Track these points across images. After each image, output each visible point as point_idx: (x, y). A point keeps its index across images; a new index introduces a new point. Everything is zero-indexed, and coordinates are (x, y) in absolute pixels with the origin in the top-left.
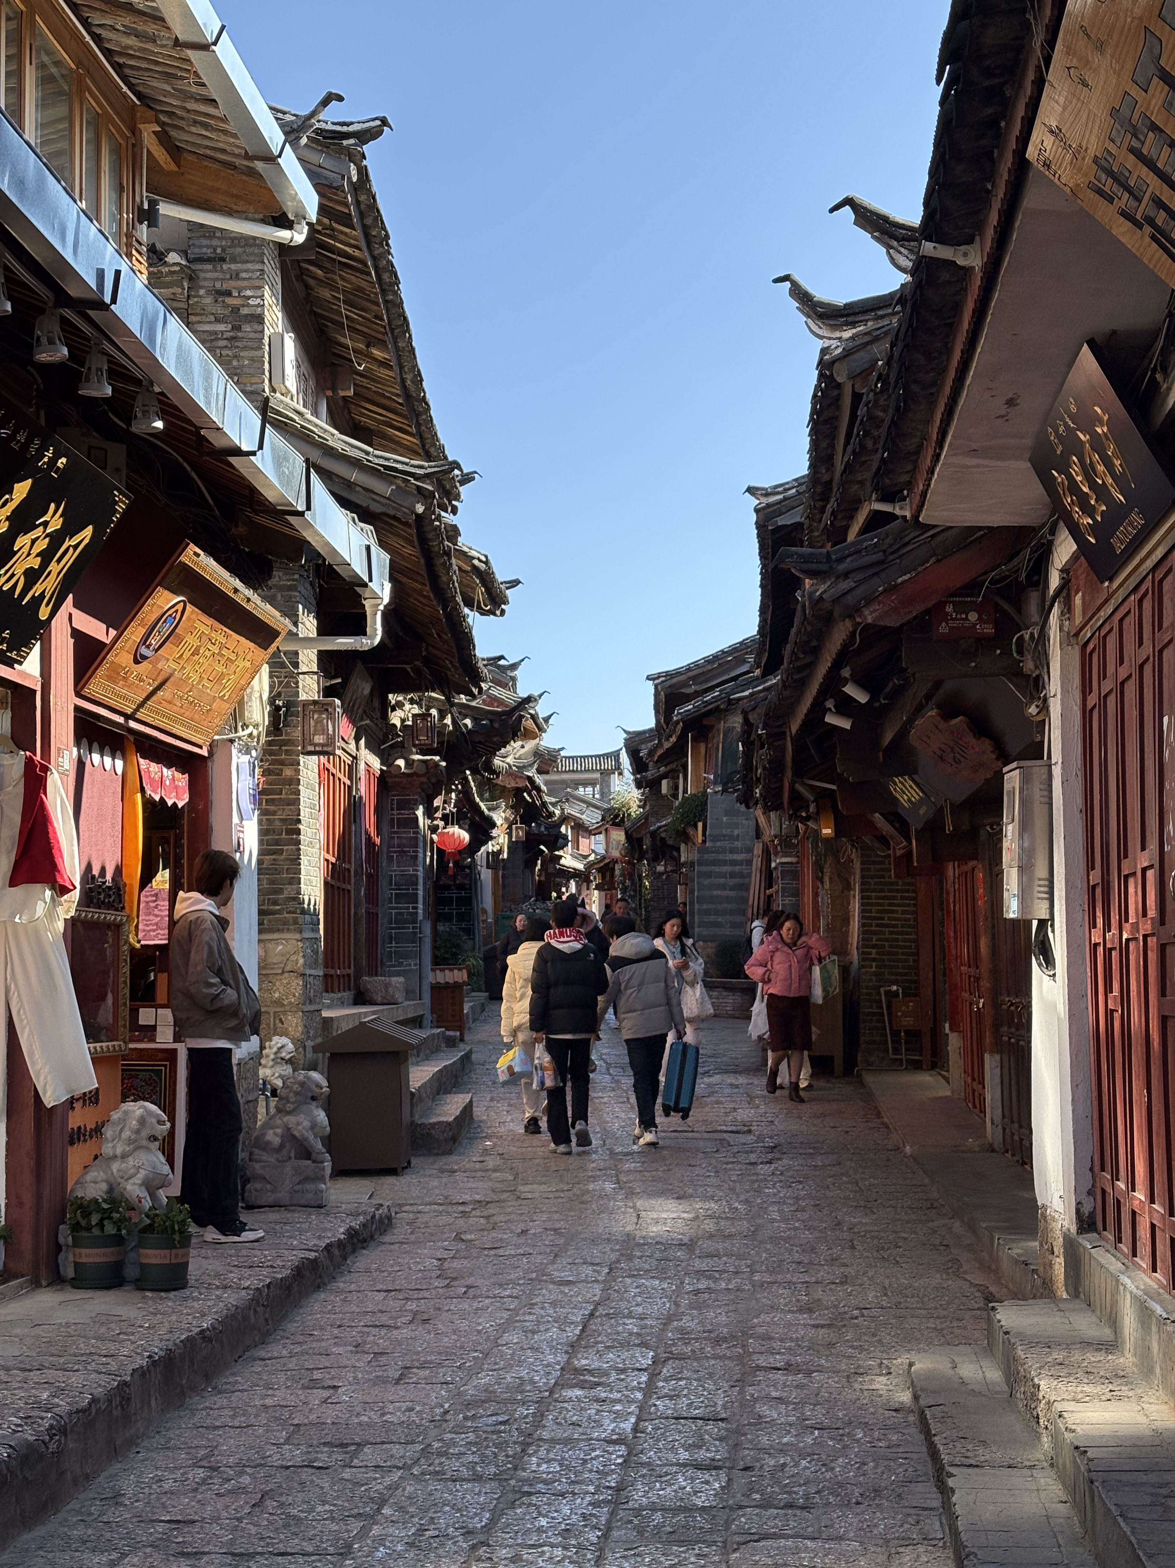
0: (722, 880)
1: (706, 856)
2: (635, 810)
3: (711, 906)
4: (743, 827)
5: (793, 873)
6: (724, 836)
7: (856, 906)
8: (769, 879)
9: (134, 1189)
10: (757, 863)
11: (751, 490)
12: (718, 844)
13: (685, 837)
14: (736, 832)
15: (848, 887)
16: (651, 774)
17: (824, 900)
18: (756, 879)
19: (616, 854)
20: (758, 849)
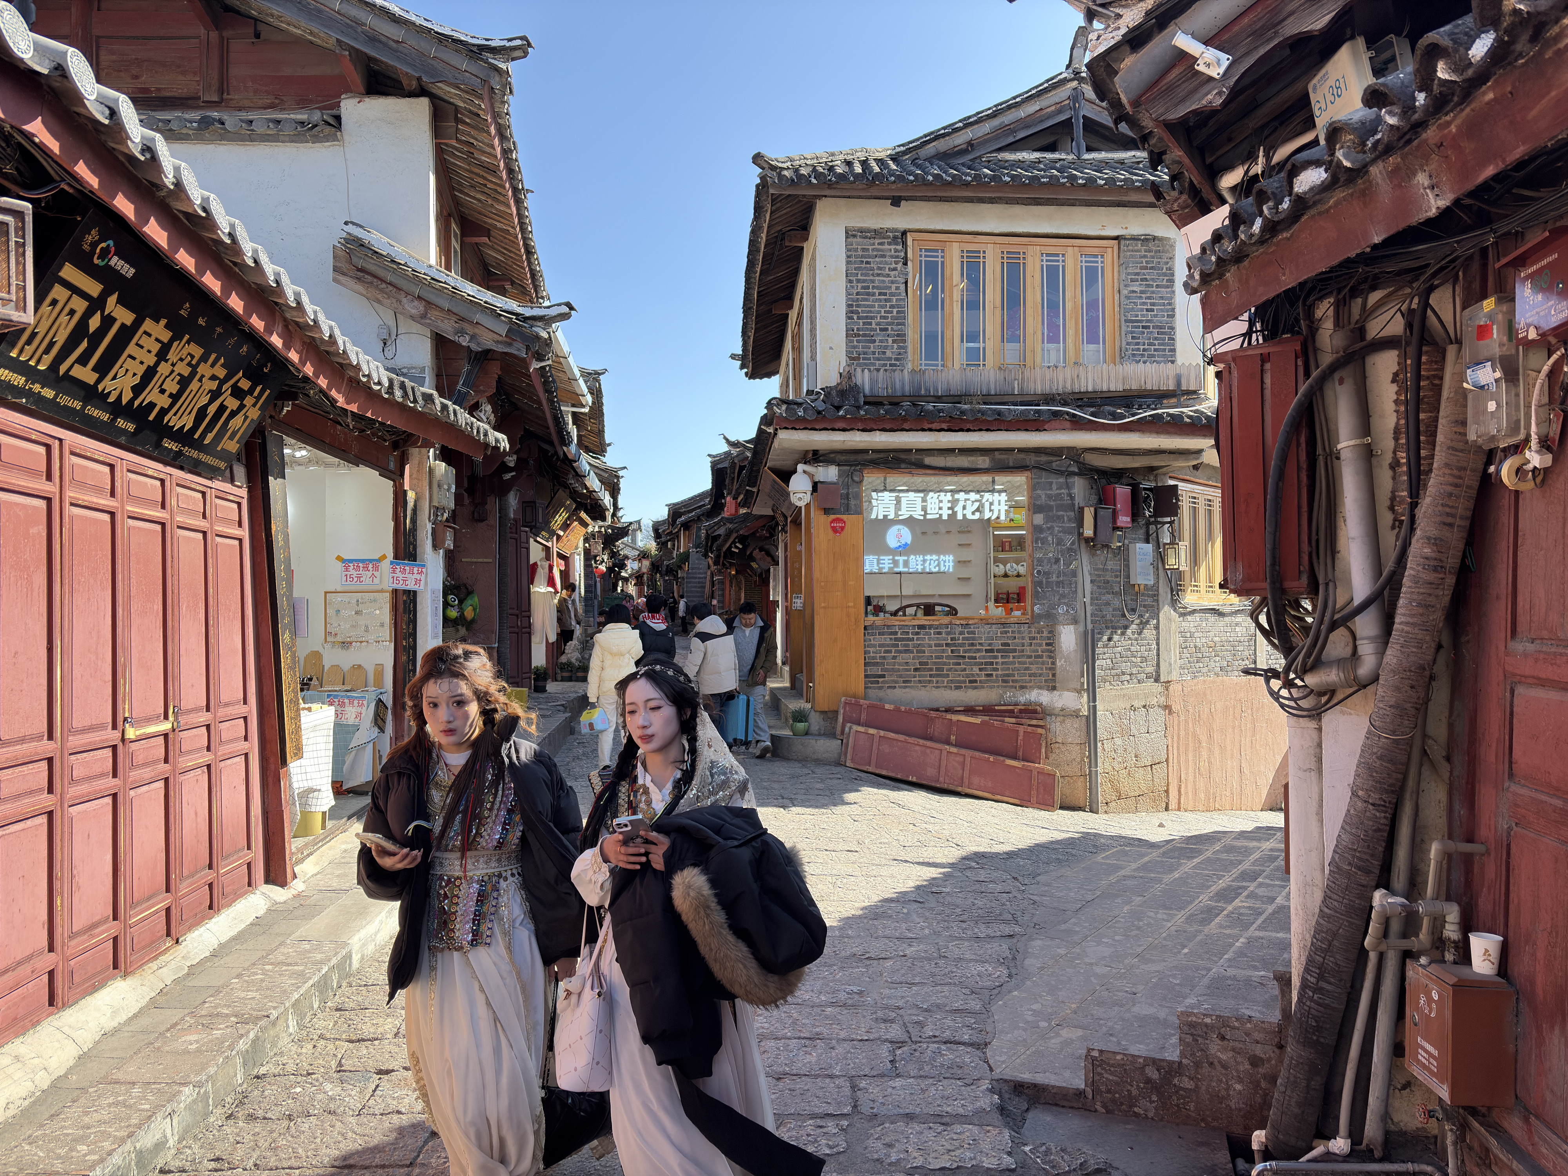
2: (654, 552)
4: (704, 563)
5: (722, 582)
7: (743, 595)
8: (713, 583)
9: (573, 660)
10: (708, 578)
11: (709, 455)
13: (680, 567)
15: (740, 589)
16: (663, 539)
17: (733, 592)
18: (708, 584)
19: (644, 570)
20: (709, 573)
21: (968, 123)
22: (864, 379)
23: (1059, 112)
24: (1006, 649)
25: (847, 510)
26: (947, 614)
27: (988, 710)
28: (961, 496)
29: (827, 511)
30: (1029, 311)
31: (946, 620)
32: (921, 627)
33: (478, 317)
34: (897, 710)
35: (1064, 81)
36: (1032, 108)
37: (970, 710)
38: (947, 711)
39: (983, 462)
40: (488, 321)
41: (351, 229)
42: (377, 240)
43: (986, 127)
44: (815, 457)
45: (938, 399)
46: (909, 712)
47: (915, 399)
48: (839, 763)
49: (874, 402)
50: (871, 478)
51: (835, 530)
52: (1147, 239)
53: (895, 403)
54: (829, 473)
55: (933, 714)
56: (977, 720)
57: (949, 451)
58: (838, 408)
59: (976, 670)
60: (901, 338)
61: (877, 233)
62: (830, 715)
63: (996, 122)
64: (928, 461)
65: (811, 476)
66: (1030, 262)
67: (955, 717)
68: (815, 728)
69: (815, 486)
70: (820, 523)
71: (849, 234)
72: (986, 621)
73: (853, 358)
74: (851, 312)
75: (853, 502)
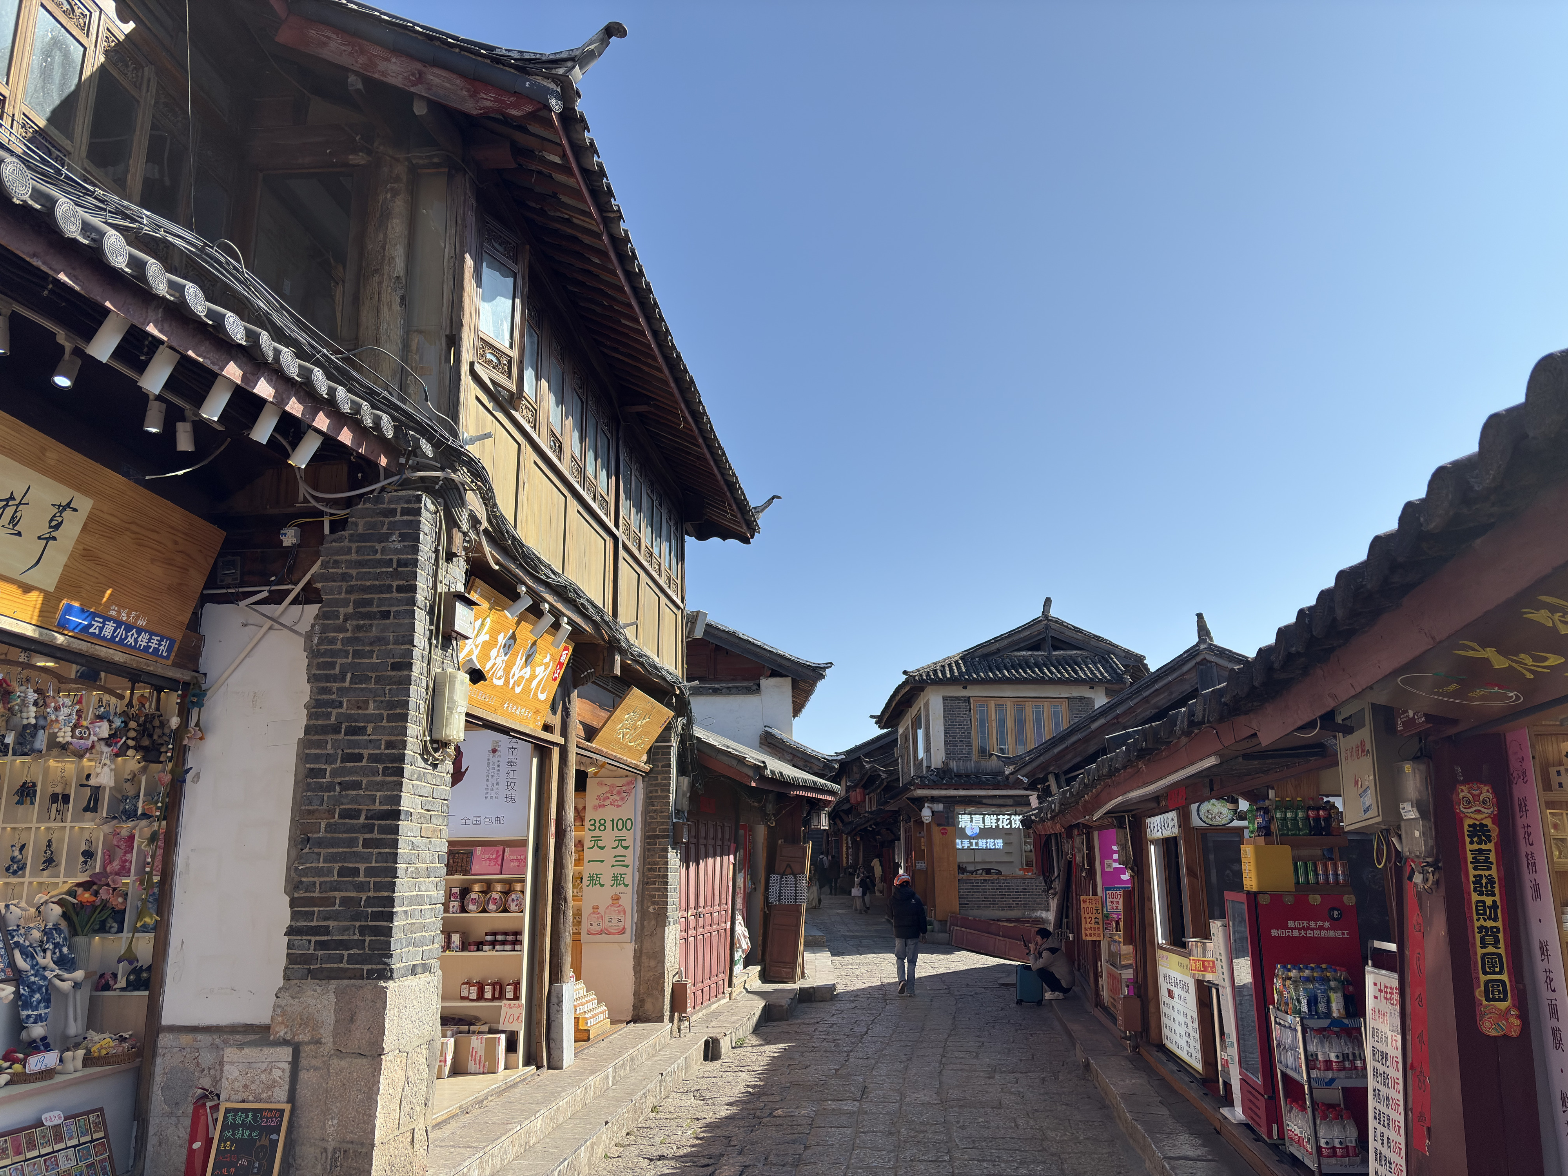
21: (996, 640)
22: (953, 765)
23: (1039, 634)
24: (1025, 891)
25: (948, 825)
26: (997, 874)
27: (1017, 920)
28: (1001, 817)
29: (939, 825)
30: (1028, 731)
31: (996, 877)
32: (985, 880)
33: (813, 760)
34: (974, 920)
35: (1041, 621)
36: (1026, 633)
37: (1008, 920)
38: (998, 920)
39: (1010, 802)
40: (816, 762)
41: (767, 729)
42: (775, 732)
43: (1006, 642)
44: (933, 799)
45: (988, 774)
46: (979, 921)
47: (977, 774)
48: (948, 944)
49: (959, 776)
50: (958, 809)
51: (943, 833)
52: (1081, 698)
53: (968, 776)
54: (940, 807)
55: (992, 922)
56: (1012, 925)
57: (994, 797)
58: (943, 779)
59: (1011, 901)
60: (969, 745)
61: (957, 698)
62: (943, 922)
63: (1010, 640)
64: (984, 801)
65: (931, 808)
66: (1027, 709)
67: (1001, 924)
68: (936, 929)
69: (933, 812)
70: (936, 830)
71: (945, 699)
72: (1015, 877)
73: (948, 754)
74: (946, 734)
75: (950, 820)
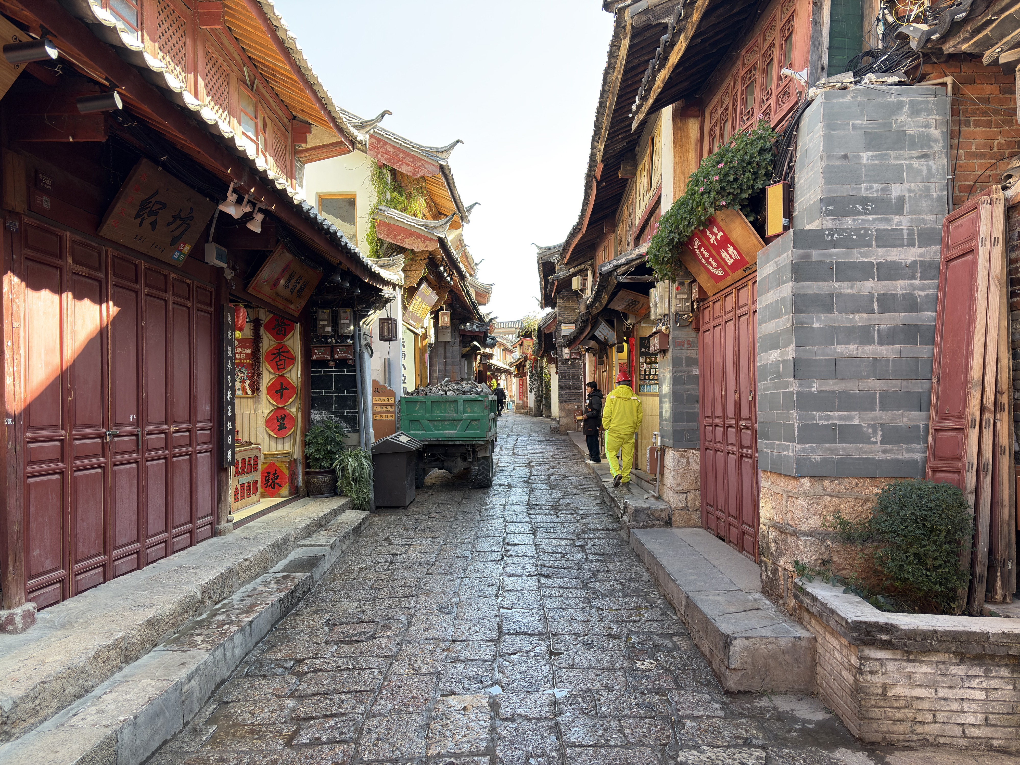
0: (860, 318)
1: (816, 255)
3: (831, 386)
6: (865, 201)
12: (849, 222)
14: (896, 191)
